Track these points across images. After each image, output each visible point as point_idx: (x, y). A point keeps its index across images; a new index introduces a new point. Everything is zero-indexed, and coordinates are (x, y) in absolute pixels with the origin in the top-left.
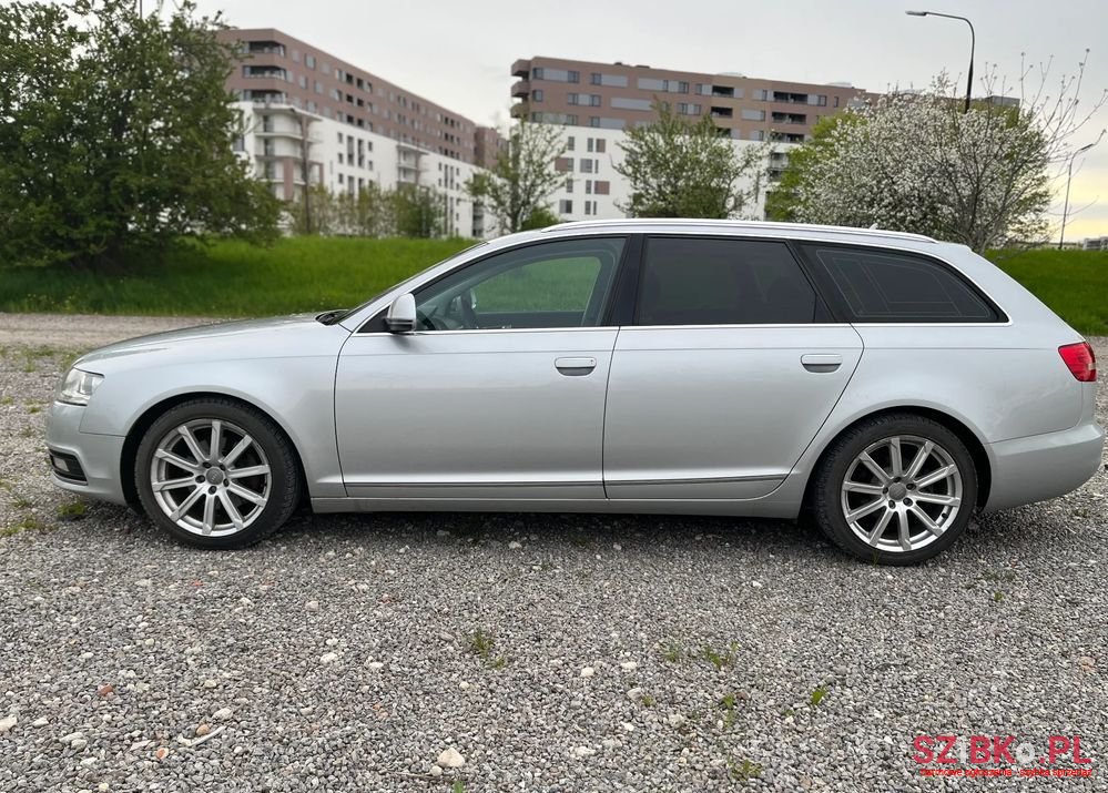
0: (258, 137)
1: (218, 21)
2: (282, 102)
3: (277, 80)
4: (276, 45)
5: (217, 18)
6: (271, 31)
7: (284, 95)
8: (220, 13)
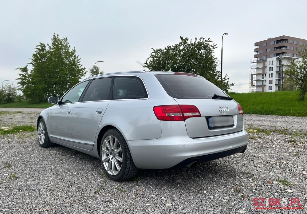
0: (277, 66)
1: (209, 40)
2: (285, 55)
3: (284, 50)
4: (285, 40)
5: (208, 40)
6: (283, 36)
7: (286, 53)
8: (209, 38)
